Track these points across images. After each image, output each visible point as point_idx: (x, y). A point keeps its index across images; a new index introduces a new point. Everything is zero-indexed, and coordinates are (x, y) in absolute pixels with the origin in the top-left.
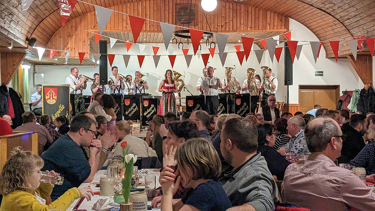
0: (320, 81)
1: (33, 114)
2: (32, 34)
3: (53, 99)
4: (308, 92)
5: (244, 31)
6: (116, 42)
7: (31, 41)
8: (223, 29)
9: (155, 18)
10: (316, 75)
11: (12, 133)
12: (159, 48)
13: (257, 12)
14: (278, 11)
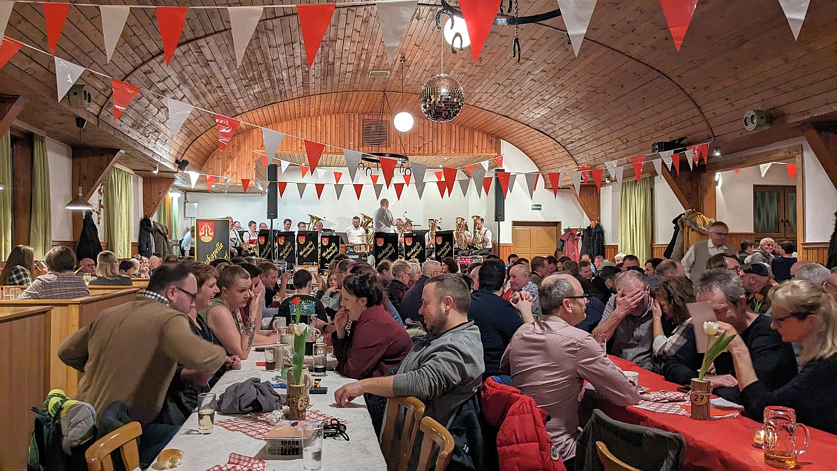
0: (537, 217)
2: (183, 155)
4: (523, 230)
5: (446, 155)
6: (289, 166)
7: (181, 164)
8: (421, 151)
9: (337, 136)
10: (533, 209)
12: (341, 173)
13: (462, 132)
14: (487, 131)
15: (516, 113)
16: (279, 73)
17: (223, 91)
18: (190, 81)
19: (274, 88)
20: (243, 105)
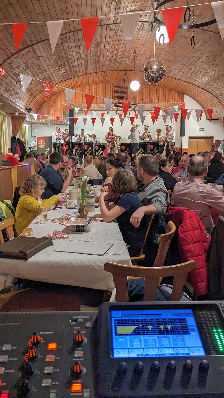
0: (202, 134)
1: (32, 153)
2: (29, 105)
3: (43, 144)
4: (194, 141)
5: (156, 103)
6: (79, 110)
7: (29, 110)
8: (144, 102)
9: (102, 95)
10: (200, 130)
11: (19, 164)
12: (104, 114)
13: (165, 91)
14: (178, 90)
15: (193, 80)
16: (73, 62)
17: (46, 72)
18: (31, 68)
19: (71, 71)
20: (56, 79)
